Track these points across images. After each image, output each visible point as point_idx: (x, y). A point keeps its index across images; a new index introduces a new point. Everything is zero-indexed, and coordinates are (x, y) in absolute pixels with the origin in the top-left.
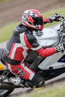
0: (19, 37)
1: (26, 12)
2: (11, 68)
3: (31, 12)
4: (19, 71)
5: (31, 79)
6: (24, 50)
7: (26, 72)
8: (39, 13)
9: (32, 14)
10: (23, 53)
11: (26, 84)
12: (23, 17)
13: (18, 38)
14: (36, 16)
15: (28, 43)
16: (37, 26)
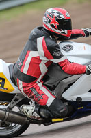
0: (36, 42)
1: (49, 10)
2: (24, 87)
3: (56, 11)
4: (34, 92)
5: (48, 105)
6: (42, 62)
7: (43, 94)
8: (67, 13)
9: (56, 15)
10: (40, 65)
11: (41, 113)
12: (44, 17)
13: (34, 44)
14: (62, 17)
15: (48, 51)
16: (62, 31)
